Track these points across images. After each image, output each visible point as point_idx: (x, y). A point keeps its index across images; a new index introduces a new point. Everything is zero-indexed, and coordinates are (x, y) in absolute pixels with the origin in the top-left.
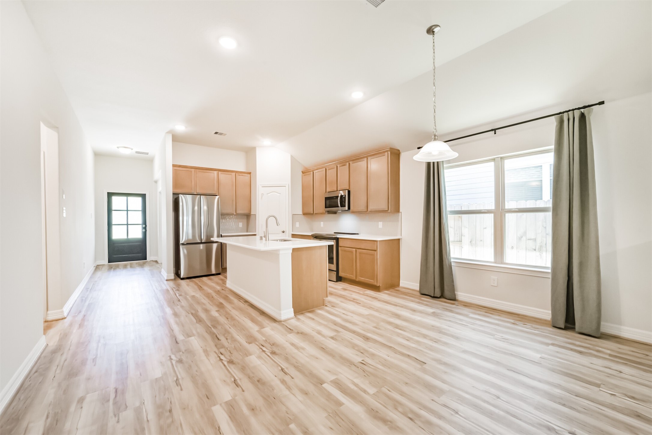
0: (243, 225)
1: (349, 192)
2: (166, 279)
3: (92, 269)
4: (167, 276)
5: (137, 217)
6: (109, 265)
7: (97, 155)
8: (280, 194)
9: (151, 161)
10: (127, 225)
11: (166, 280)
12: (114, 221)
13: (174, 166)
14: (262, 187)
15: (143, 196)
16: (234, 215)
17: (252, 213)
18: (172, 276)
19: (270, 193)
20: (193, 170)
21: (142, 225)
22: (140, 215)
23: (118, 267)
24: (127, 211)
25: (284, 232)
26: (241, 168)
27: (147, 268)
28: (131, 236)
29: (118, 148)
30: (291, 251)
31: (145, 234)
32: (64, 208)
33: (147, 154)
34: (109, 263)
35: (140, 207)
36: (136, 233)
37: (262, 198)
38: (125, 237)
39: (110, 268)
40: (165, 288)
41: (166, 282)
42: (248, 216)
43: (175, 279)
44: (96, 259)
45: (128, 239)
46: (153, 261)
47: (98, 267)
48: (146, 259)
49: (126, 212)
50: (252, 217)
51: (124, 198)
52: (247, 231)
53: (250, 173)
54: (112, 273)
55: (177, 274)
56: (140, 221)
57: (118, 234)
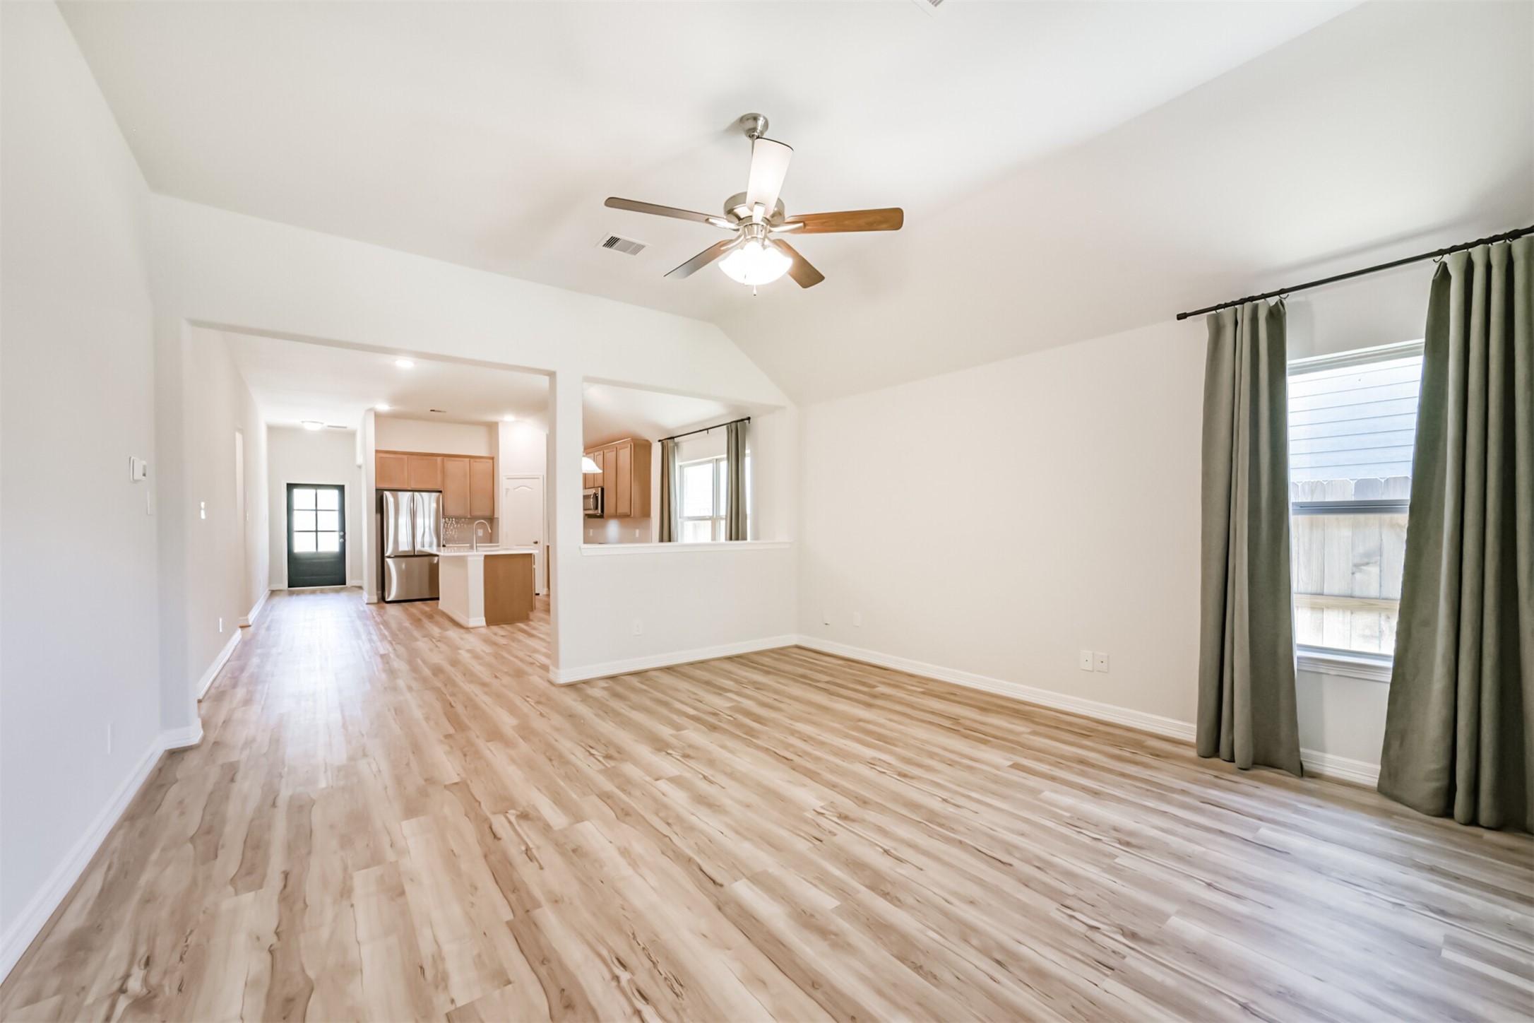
0: (483, 533)
1: (603, 490)
2: (366, 602)
3: (267, 592)
4: (368, 599)
5: (330, 521)
6: (289, 591)
7: (272, 429)
8: (532, 489)
9: (352, 435)
10: (317, 531)
11: (367, 604)
12: (297, 526)
13: (377, 451)
14: (508, 479)
15: (341, 488)
16: (468, 518)
17: (496, 516)
18: (375, 599)
19: (519, 487)
20: (405, 457)
21: (340, 531)
22: (335, 516)
23: (302, 592)
24: (316, 510)
25: (536, 543)
26: (483, 452)
27: (344, 595)
28: (322, 549)
29: (303, 422)
30: (483, 558)
31: (343, 545)
32: (203, 504)
33: (346, 427)
34: (289, 587)
35: (336, 506)
36: (330, 545)
37: (507, 493)
38: (314, 550)
39: (291, 594)
40: (362, 609)
41: (365, 606)
42: (491, 520)
43: (378, 603)
44: (270, 581)
45: (317, 553)
46: (355, 587)
47: (273, 593)
48: (345, 584)
49: (315, 512)
50: (495, 520)
51: (312, 491)
52: (491, 542)
53: (492, 459)
54: (294, 598)
55: (382, 599)
56: (336, 526)
57: (304, 545)
